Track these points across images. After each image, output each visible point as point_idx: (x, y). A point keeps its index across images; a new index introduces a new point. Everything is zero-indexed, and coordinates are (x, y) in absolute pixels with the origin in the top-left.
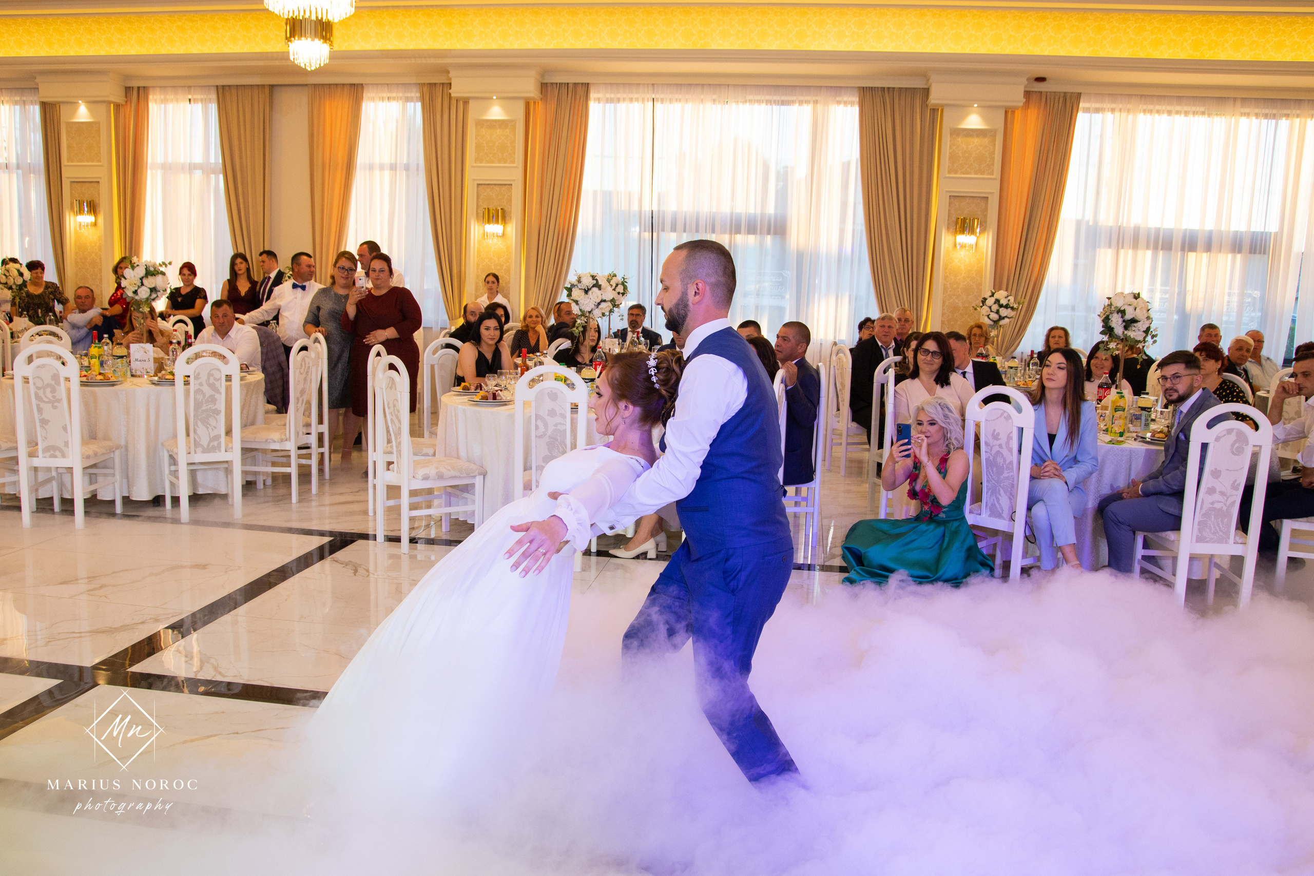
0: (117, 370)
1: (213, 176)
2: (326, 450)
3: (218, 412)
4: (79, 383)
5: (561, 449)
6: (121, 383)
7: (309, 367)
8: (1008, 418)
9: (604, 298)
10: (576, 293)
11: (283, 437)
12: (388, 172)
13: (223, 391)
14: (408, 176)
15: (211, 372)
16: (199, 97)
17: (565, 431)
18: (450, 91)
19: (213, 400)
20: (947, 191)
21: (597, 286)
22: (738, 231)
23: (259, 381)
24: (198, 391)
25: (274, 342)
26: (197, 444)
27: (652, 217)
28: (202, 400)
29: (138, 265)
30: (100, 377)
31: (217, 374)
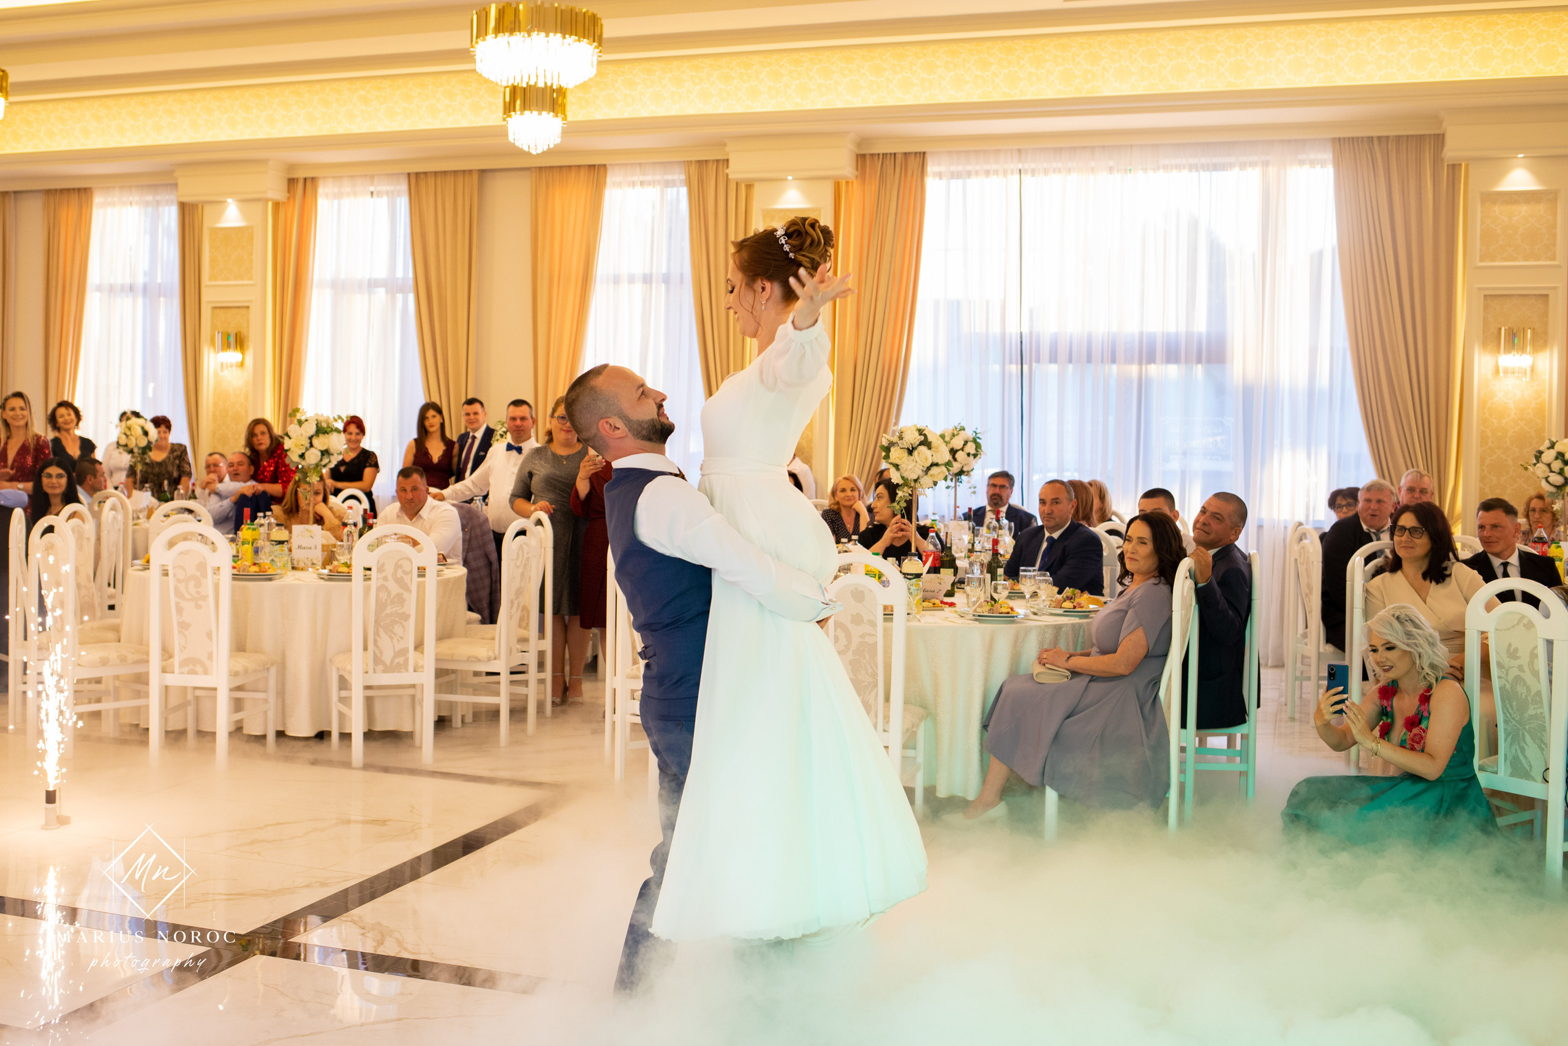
0: (275, 559)
1: (399, 296)
3: (406, 617)
4: (231, 576)
5: (870, 670)
6: (281, 576)
7: (528, 558)
8: (1530, 625)
9: (936, 461)
10: (896, 454)
11: (491, 654)
12: (641, 285)
13: (414, 588)
15: (400, 563)
16: (385, 188)
17: (876, 643)
18: (727, 171)
19: (400, 600)
20: (1480, 289)
21: (926, 443)
23: (460, 577)
24: (379, 589)
25: (481, 525)
26: (377, 660)
27: (1021, 342)
28: (386, 600)
29: (306, 420)
30: (255, 569)
31: (406, 565)
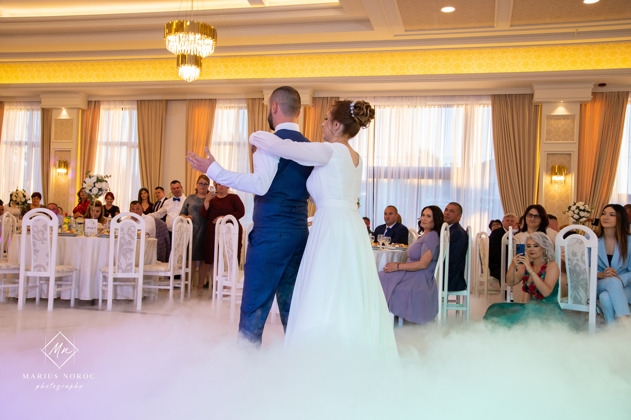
0: (78, 229)
2: (189, 282)
3: (132, 250)
6: (79, 236)
7: (183, 232)
8: (582, 242)
11: (166, 269)
12: (228, 146)
13: (136, 239)
14: (239, 149)
15: (130, 228)
16: (127, 107)
18: (263, 102)
19: (130, 243)
20: (545, 151)
22: (423, 177)
24: (122, 238)
26: (119, 268)
27: (374, 170)
28: (124, 243)
29: (93, 176)
30: (69, 231)
31: (133, 229)
